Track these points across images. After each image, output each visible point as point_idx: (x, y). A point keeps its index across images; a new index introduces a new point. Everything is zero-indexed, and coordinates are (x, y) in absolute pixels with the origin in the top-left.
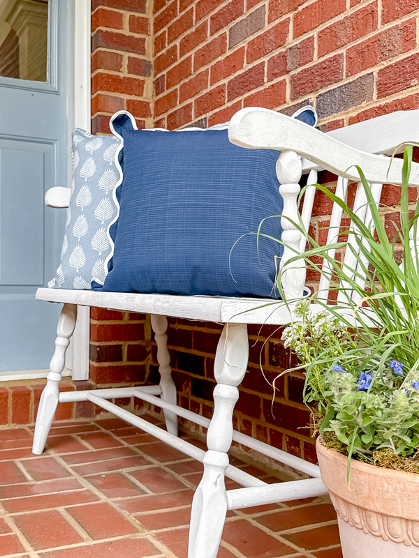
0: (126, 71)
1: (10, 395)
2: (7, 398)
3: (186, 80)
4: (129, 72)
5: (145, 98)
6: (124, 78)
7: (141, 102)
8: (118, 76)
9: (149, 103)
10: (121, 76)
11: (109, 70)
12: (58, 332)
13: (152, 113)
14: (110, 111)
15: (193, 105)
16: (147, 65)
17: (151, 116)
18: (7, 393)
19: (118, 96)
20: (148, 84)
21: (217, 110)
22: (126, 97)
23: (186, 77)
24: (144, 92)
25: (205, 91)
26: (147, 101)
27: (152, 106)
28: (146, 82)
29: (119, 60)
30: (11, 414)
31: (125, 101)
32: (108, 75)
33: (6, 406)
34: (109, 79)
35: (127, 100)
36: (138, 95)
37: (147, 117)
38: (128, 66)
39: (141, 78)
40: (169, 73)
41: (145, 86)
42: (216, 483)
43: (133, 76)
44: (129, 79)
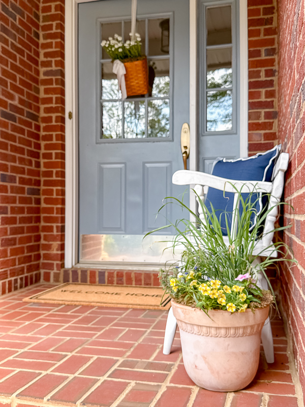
0: (263, 118)
4: (265, 119)
5: (274, 131)
6: (262, 123)
7: (271, 133)
8: (258, 122)
9: (275, 133)
10: (260, 121)
11: (254, 120)
13: (277, 137)
14: (254, 140)
16: (275, 113)
17: (277, 139)
19: (258, 132)
22: (263, 132)
24: (273, 127)
27: (277, 134)
28: (274, 122)
31: (263, 134)
32: (253, 123)
34: (253, 125)
36: (270, 130)
37: (274, 140)
38: (265, 116)
39: (271, 121)
41: (274, 125)
43: (267, 121)
44: (265, 123)
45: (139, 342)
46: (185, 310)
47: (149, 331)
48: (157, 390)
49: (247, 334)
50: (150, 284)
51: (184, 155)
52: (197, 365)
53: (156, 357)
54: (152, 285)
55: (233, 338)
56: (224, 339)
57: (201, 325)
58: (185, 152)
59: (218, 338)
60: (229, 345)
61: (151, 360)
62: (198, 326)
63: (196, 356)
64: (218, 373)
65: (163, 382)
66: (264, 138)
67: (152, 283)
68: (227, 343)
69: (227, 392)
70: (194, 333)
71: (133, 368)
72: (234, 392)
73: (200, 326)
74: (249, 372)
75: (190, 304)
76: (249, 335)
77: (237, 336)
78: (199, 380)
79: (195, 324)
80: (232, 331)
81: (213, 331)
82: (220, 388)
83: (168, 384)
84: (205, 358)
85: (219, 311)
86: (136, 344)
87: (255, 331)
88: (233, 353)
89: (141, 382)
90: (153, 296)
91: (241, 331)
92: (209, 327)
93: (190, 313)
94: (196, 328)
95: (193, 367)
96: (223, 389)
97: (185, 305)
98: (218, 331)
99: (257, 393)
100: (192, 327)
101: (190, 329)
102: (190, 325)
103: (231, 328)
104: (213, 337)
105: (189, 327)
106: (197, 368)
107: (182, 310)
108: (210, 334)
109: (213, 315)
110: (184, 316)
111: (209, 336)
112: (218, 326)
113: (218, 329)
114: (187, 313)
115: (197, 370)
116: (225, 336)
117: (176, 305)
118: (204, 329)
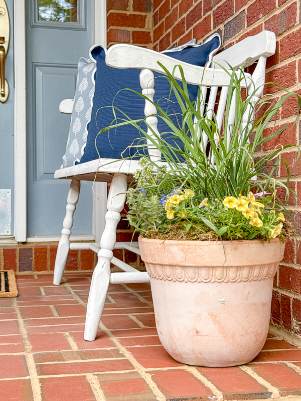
0: (132, 9)
1: (49, 250)
2: (46, 252)
3: (168, 15)
4: (134, 10)
5: (146, 29)
6: (130, 15)
7: (144, 32)
8: (126, 14)
9: (149, 33)
10: (128, 13)
11: (119, 10)
12: (68, 201)
13: (152, 40)
14: (120, 41)
15: (171, 33)
16: (148, 3)
17: (151, 42)
18: (46, 248)
19: (125, 29)
20: (149, 18)
21: (181, 37)
22: (131, 29)
23: (167, 12)
24: (146, 24)
25: (176, 23)
26: (148, 31)
27: (152, 34)
28: (147, 17)
29: (126, 2)
30: (49, 264)
31: (131, 33)
32: (118, 14)
33: (46, 258)
34: (118, 17)
35: (133, 32)
36: (141, 27)
37: (148, 44)
38: (134, 6)
39: (143, 14)
40: (160, 9)
41: (147, 20)
42: (103, 266)
43: (137, 13)
44: (134, 15)
45: (25, 333)
46: (187, 247)
47: (21, 321)
48: (139, 377)
49: (270, 276)
51: (1, 53)
52: (199, 330)
53: (78, 345)
55: (255, 282)
56: (244, 283)
57: (216, 265)
58: (2, 48)
59: (236, 283)
60: (249, 293)
61: (75, 348)
62: (209, 267)
64: (233, 336)
65: (133, 369)
66: (133, 39)
68: (247, 291)
70: (199, 280)
71: (63, 360)
72: (245, 365)
73: (213, 267)
75: (195, 237)
77: (260, 278)
80: (256, 271)
83: (145, 369)
84: (213, 316)
85: (243, 241)
86: (25, 336)
88: (254, 304)
91: (265, 271)
92: (227, 267)
93: (198, 249)
94: (203, 272)
95: (192, 335)
96: (235, 362)
97: (185, 239)
98: (239, 272)
99: (276, 362)
100: (197, 271)
101: (190, 276)
102: (193, 269)
103: (255, 265)
104: (229, 282)
105: (190, 273)
106: (199, 334)
107: (182, 247)
108: (227, 279)
109: (236, 249)
110: (185, 256)
111: (225, 281)
112: (240, 265)
113: (239, 269)
114: (191, 251)
115: (199, 337)
116: (246, 280)
117: (167, 242)
118: (218, 272)
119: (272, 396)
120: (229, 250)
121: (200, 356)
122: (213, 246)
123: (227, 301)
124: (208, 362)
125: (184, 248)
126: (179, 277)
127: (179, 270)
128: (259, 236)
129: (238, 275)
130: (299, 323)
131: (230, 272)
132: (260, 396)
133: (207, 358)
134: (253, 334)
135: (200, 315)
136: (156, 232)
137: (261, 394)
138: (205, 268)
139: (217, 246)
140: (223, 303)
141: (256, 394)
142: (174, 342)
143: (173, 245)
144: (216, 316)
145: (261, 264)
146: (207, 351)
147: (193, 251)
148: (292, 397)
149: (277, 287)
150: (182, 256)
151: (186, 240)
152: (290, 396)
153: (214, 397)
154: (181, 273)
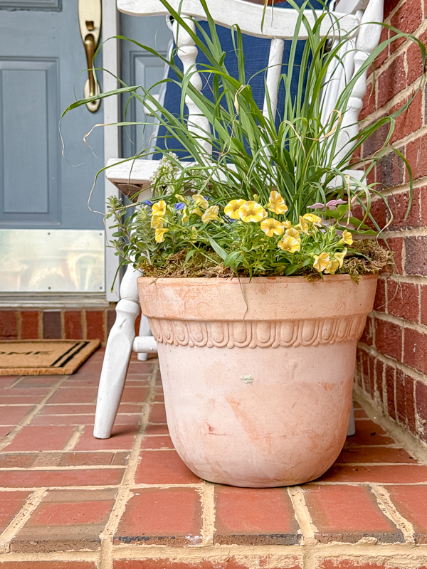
45: (25, 424)
46: (185, 288)
47: (40, 407)
48: (111, 498)
49: (337, 340)
50: (16, 336)
51: (88, 42)
52: (213, 425)
53: (78, 444)
54: (19, 337)
55: (305, 349)
56: (285, 350)
57: (231, 318)
58: (90, 37)
59: (271, 350)
60: (295, 366)
61: (69, 448)
62: (222, 322)
63: (213, 401)
64: (268, 437)
65: (119, 483)
67: (20, 333)
68: (292, 362)
69: (286, 487)
70: (209, 343)
71: (30, 465)
72: (301, 485)
73: (228, 322)
74: (336, 432)
75: (200, 272)
76: (340, 342)
77: (316, 343)
78: (217, 463)
79: (215, 318)
80: (306, 331)
81: (260, 333)
82: (271, 476)
83: (133, 486)
84: (234, 403)
85: (278, 278)
86: (19, 428)
87: (352, 333)
88: (306, 385)
89: (60, 488)
90: (28, 353)
91: (325, 330)
92: (251, 322)
93: (202, 292)
94: (214, 330)
95: (203, 433)
96: (278, 480)
97: (185, 275)
98: (273, 331)
99: (355, 484)
100: (204, 328)
101: (196, 337)
102: (198, 324)
103: (303, 320)
104: (258, 348)
105: (195, 331)
106: (214, 432)
107: (179, 288)
108: (253, 342)
109: (263, 291)
110: (183, 303)
111: (250, 346)
112: (273, 318)
113: (273, 326)
114: (191, 295)
115: (214, 436)
116: (288, 344)
117: (159, 281)
118: (238, 330)
119: (302, 542)
120: (251, 294)
121: (217, 467)
122: (227, 285)
123: (256, 379)
124: (232, 478)
125: (181, 291)
126: (181, 337)
127: (179, 328)
128: (307, 270)
129: (272, 335)
130: (424, 421)
131: (258, 331)
132: (280, 539)
133: (228, 470)
134: (306, 435)
135: (214, 400)
136: (150, 266)
137: (282, 536)
138: (215, 323)
139: (231, 286)
140: (251, 381)
141: (272, 536)
142: (182, 445)
143: (167, 285)
144: (239, 404)
145: (313, 317)
146: (228, 459)
147: (195, 295)
148: (338, 545)
149: (401, 363)
150: (180, 303)
151: (187, 276)
152: (336, 543)
153: (197, 537)
154: (183, 332)
